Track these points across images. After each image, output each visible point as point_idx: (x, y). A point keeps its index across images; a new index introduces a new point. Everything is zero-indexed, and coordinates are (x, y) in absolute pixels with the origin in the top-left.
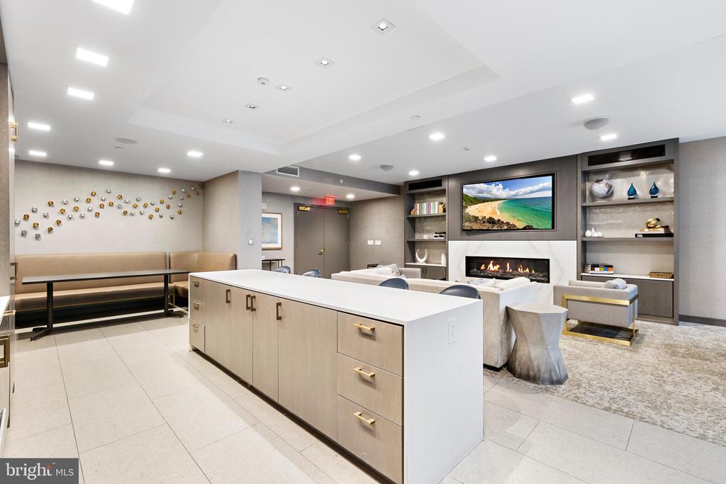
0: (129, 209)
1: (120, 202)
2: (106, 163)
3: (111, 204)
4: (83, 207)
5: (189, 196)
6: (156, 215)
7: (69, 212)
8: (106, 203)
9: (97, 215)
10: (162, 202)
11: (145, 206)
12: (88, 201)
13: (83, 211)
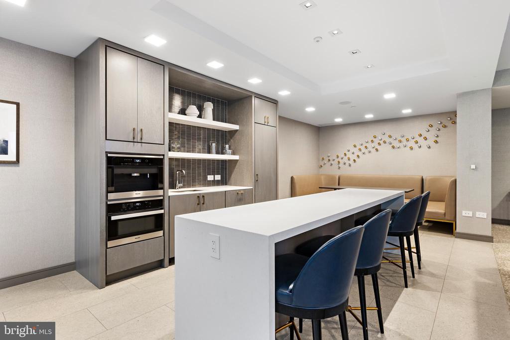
0: (396, 144)
1: (391, 140)
2: (369, 116)
3: (385, 142)
4: (370, 145)
5: (445, 127)
6: (415, 146)
7: (363, 150)
8: (381, 142)
9: (377, 150)
10: (420, 135)
11: (408, 140)
12: (372, 141)
13: (370, 149)
